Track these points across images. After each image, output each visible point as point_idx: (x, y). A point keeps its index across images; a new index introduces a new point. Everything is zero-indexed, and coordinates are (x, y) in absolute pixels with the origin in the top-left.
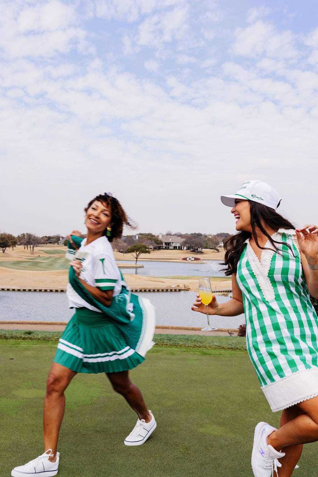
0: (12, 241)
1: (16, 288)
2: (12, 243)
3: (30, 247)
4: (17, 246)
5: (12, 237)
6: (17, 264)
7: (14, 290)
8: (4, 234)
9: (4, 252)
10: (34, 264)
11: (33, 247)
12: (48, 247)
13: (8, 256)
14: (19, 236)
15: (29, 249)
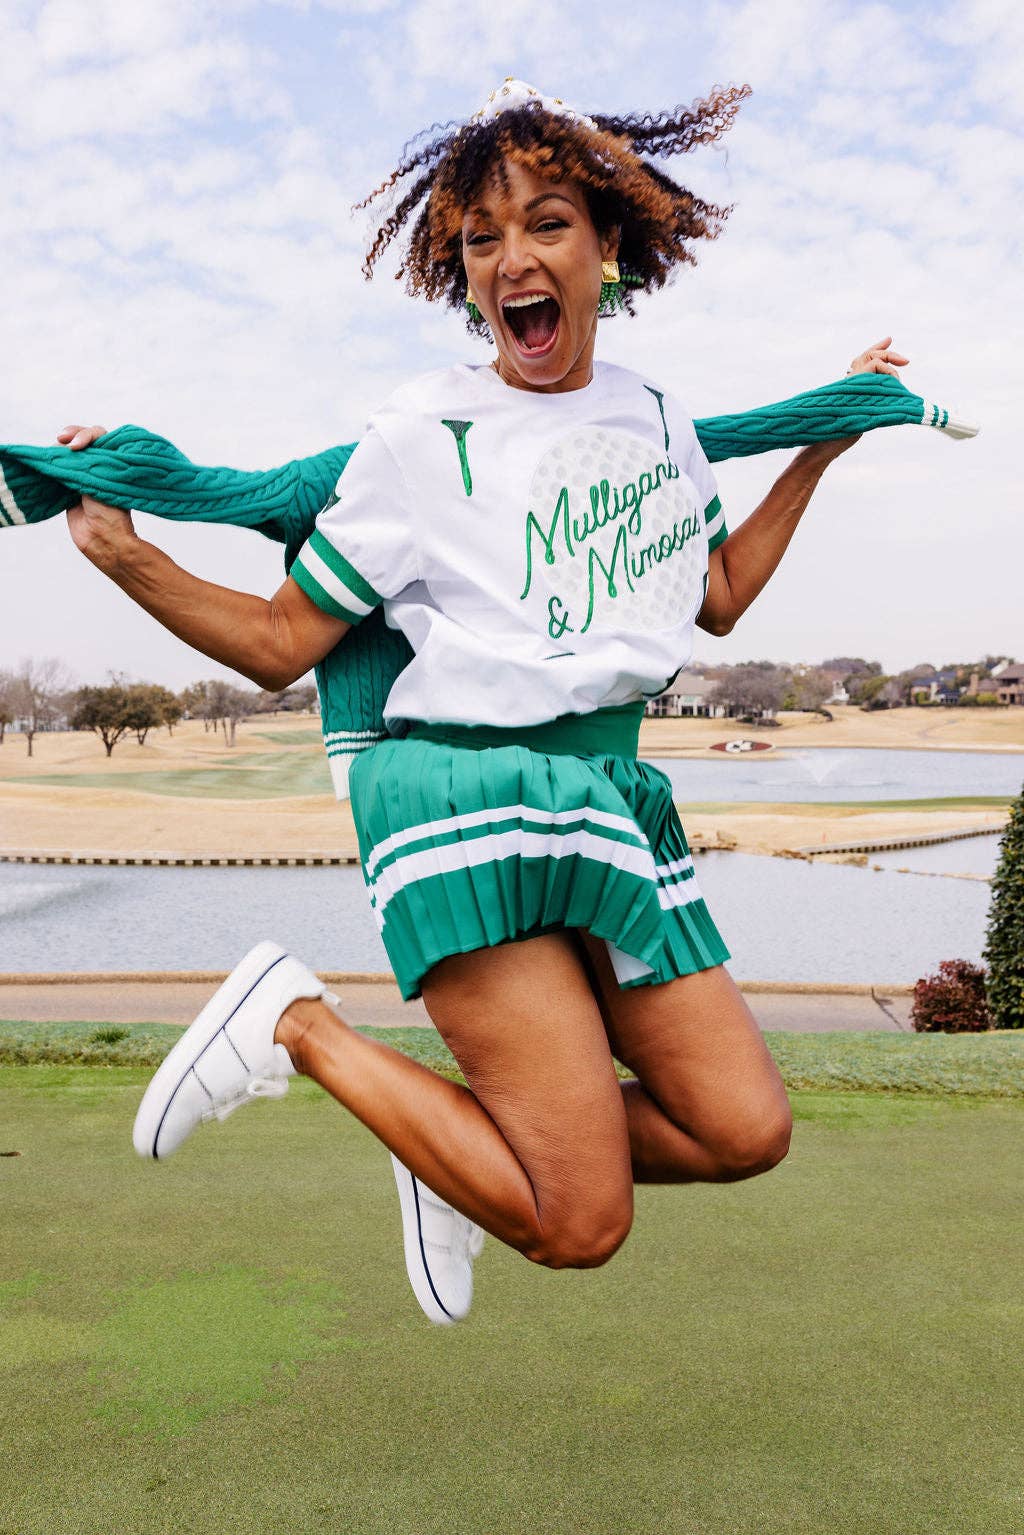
0: (165, 706)
1: (172, 856)
2: (166, 714)
3: (224, 725)
4: (181, 722)
5: (164, 694)
6: (181, 778)
7: (163, 863)
8: (140, 686)
9: (141, 742)
10: (235, 778)
11: (233, 726)
12: (279, 722)
13: (156, 754)
14: (187, 691)
15: (220, 728)
